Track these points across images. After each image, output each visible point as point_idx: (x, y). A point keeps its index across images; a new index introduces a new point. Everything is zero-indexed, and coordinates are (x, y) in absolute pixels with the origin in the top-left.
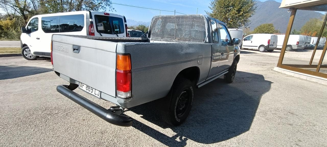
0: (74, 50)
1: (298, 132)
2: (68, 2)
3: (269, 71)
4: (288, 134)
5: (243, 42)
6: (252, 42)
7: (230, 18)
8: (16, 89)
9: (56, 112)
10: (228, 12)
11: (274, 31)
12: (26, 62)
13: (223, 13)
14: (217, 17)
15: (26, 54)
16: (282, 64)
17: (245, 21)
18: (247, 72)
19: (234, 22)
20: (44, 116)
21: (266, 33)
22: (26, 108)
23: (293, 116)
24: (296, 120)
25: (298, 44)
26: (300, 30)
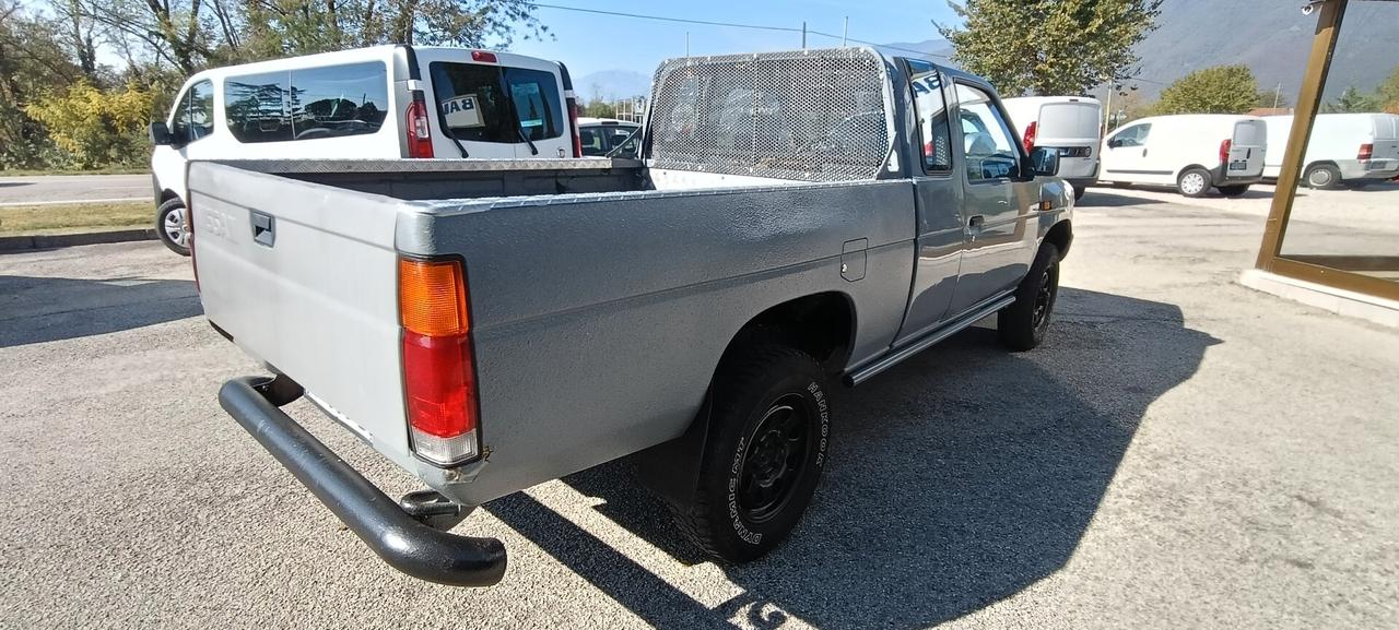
0: (259, 230)
1: (1337, 604)
2: (357, 9)
3: (1216, 290)
4: (1285, 616)
5: (1101, 155)
6: (1145, 153)
7: (1045, 48)
8: (103, 384)
9: (237, 492)
10: (1034, 24)
11: (1253, 97)
12: (174, 265)
13: (1013, 29)
14: (988, 46)
15: (173, 230)
16: (1281, 253)
17: (1116, 58)
18: (1111, 293)
19: (1065, 67)
20: (184, 508)
21: (1217, 110)
22: (117, 471)
23: (1320, 517)
24: (1333, 541)
25: (1368, 156)
26: (1379, 90)
